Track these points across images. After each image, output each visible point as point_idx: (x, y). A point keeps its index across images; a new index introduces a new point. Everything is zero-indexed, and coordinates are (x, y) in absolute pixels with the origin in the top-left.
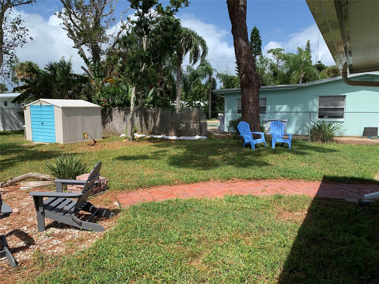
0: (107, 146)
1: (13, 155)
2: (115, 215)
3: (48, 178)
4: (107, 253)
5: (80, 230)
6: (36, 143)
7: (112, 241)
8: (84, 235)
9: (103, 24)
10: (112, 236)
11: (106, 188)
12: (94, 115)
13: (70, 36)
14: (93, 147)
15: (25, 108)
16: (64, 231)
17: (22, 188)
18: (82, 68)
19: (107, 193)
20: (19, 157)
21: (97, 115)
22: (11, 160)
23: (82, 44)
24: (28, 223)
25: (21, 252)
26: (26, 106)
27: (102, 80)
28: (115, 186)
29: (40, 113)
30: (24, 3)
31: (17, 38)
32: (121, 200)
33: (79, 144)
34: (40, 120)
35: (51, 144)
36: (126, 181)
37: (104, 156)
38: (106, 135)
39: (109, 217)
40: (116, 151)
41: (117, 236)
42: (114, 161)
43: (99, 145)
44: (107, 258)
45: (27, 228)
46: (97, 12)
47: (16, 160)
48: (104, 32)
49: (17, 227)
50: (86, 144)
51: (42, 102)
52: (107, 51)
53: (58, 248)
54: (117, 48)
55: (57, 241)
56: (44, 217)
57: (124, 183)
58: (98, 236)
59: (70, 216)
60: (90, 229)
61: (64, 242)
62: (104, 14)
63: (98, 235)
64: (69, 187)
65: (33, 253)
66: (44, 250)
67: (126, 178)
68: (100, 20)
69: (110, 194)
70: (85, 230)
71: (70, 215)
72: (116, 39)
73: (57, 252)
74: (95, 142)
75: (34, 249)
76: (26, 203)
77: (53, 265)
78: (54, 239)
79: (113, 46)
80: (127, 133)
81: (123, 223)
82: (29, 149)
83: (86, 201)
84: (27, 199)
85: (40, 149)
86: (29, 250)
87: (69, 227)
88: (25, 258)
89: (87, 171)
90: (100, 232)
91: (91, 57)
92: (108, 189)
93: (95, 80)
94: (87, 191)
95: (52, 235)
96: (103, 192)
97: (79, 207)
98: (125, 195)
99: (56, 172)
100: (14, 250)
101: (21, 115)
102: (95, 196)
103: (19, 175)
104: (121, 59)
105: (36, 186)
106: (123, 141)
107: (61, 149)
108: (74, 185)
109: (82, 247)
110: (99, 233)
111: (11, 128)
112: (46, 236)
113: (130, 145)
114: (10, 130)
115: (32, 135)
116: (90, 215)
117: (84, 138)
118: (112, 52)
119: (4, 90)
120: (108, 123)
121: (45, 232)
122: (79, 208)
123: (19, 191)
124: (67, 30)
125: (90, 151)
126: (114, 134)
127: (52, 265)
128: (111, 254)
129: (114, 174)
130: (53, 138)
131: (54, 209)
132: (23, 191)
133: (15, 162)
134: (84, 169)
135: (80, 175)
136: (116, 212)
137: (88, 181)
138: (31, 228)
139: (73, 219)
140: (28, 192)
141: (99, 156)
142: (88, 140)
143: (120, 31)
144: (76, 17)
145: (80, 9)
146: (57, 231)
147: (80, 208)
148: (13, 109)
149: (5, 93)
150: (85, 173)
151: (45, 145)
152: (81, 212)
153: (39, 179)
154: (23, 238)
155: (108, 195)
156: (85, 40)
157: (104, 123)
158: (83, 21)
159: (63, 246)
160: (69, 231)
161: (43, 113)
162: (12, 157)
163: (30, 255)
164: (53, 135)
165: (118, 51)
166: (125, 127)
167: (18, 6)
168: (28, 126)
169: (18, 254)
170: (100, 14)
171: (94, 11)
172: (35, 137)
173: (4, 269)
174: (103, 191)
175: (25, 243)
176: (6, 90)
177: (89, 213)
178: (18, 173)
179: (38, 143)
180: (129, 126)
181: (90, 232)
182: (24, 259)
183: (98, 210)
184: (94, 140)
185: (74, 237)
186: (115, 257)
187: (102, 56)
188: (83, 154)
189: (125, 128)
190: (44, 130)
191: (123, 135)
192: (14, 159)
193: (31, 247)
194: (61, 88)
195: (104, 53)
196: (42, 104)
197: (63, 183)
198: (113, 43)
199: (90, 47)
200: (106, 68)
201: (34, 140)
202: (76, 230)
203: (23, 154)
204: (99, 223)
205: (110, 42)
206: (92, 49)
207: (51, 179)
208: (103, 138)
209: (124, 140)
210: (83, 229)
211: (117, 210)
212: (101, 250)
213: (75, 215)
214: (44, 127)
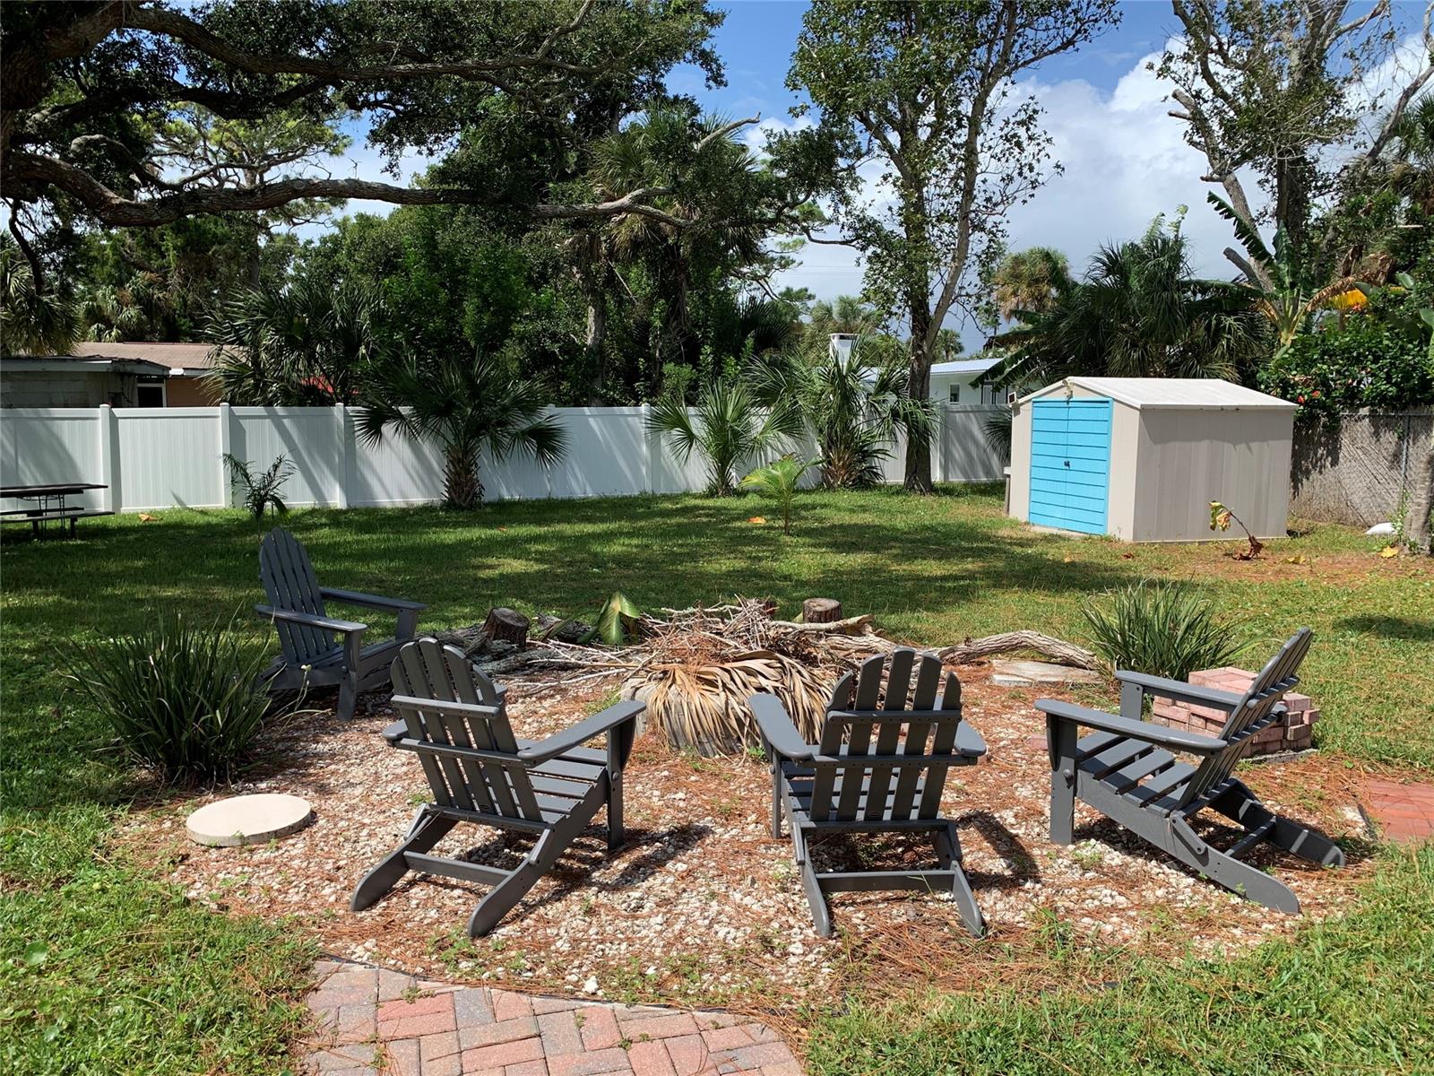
0: (1308, 567)
1: (970, 565)
2: (1348, 863)
3: (1081, 659)
4: (1314, 1008)
5: (1200, 880)
6: (1038, 530)
7: (1338, 967)
8: (1214, 905)
9: (1335, 65)
10: (1337, 946)
11: (1308, 741)
12: (1263, 438)
13: (1196, 138)
14: (1246, 564)
15: (1017, 409)
16: (1137, 864)
17: (997, 677)
18: (1230, 254)
19: (1309, 761)
20: (987, 574)
21: (1273, 439)
22: (963, 578)
23: (1237, 163)
24: (1018, 802)
25: (996, 893)
26: (1021, 401)
27: (1308, 295)
28: (1346, 739)
29: (1062, 426)
30: (1051, 52)
31: (1015, 174)
32: (1377, 804)
33: (1193, 548)
34: (1061, 451)
35: (1089, 539)
36: (1399, 728)
37: (1297, 607)
38: (1304, 524)
39: (1320, 860)
40: (1349, 594)
41: (1360, 954)
42: (1343, 636)
43: (1271, 561)
44: (1315, 1030)
45: (1016, 816)
46: (1318, 21)
47: (978, 582)
48: (1338, 99)
49: (984, 806)
50: (1220, 553)
51: (1075, 389)
52: (1345, 174)
53: (1115, 919)
54: (1390, 158)
55: (1114, 893)
56: (1075, 795)
57: (1391, 737)
58: (1271, 927)
59: (1168, 816)
60: (1238, 889)
61: (1138, 907)
62: (1348, 26)
63: (1270, 922)
64: (1160, 706)
65: (1032, 909)
66: (1068, 911)
67: (1403, 716)
68: (1328, 53)
69: (1325, 770)
70: (1217, 885)
71: (1166, 811)
72: (1391, 121)
73: (1113, 934)
74: (1257, 547)
75: (1037, 896)
76: (1011, 730)
77: (1101, 976)
78: (1102, 882)
79: (1374, 153)
80: (1407, 522)
81: (1389, 906)
82: (1018, 550)
83: (1228, 775)
84: (1014, 718)
85: (1052, 553)
86: (1021, 894)
87: (1153, 853)
88: (1008, 917)
89: (1231, 657)
90: (1282, 915)
91: (1270, 210)
92: (1314, 745)
93: (1277, 298)
94: (1242, 736)
95: (1097, 865)
96: (1292, 753)
97: (1200, 790)
98: (1392, 788)
99: (1112, 640)
100: (980, 881)
101: (1001, 432)
102: (1260, 762)
103: (990, 633)
104: (1405, 203)
105: (1043, 679)
106: (1384, 555)
107: (1124, 559)
108: (1179, 703)
109: (1206, 947)
110: (1276, 915)
111: (965, 474)
112: (1075, 862)
113: (1415, 575)
114: (963, 480)
115: (1030, 501)
116: (1237, 831)
117: (1213, 528)
118: (1365, 176)
119: (953, 348)
120: (1314, 475)
121: (1071, 847)
122: (1202, 796)
123: (989, 687)
124: (1184, 117)
125: (1234, 580)
126: (1341, 520)
127: (1097, 974)
128: (1330, 1018)
129: (1341, 689)
130: (1098, 518)
131: (1108, 773)
132: (1000, 689)
133: (976, 588)
134: (1218, 649)
135: (1201, 667)
136: (1356, 851)
137: (1252, 697)
138: (1026, 820)
139: (1175, 831)
140: (1017, 696)
141: (1274, 603)
142: (1228, 537)
143: (1417, 82)
144: (1227, 62)
145: (1246, 25)
146: (1114, 858)
147: (1206, 795)
148: (977, 411)
149: (954, 360)
150: (1224, 665)
151: (1069, 540)
152: (1206, 812)
153: (1052, 656)
154: (1005, 848)
155: (1313, 771)
156: (1253, 144)
157: (1298, 474)
158: (1253, 72)
159: (1133, 918)
160: (1158, 870)
161: (1073, 426)
162: (967, 570)
163: (1023, 913)
164: (1098, 506)
165: (1395, 170)
166: (1395, 495)
167: (1031, 65)
168: (1018, 472)
169: (987, 896)
170: (1329, 28)
171: (1303, 20)
172: (1038, 508)
173: (946, 930)
174: (1294, 750)
175: (1009, 866)
176: (959, 349)
177: (1233, 824)
178: (984, 625)
179: (1047, 531)
180: (1419, 492)
181: (1239, 900)
182: (1006, 918)
183: (1273, 820)
184: (1252, 539)
185: (1175, 900)
186: (1352, 1037)
187: (1318, 201)
188: (1211, 590)
189: (1394, 499)
190: (1070, 489)
191: (1386, 528)
192: (972, 576)
193: (1028, 885)
194: (1142, 335)
195: (1331, 186)
196: (1071, 396)
197: (1146, 688)
198: (1376, 139)
199: (1269, 171)
200: (1332, 246)
201: (1034, 519)
202: (1182, 874)
203: (1000, 564)
204: (1276, 876)
205: (1359, 138)
206: (1280, 176)
207: (1089, 666)
208: (1290, 533)
209: (1388, 552)
210: (1209, 881)
211: (1356, 841)
212: (1290, 988)
213: (1185, 818)
214: (1070, 476)
